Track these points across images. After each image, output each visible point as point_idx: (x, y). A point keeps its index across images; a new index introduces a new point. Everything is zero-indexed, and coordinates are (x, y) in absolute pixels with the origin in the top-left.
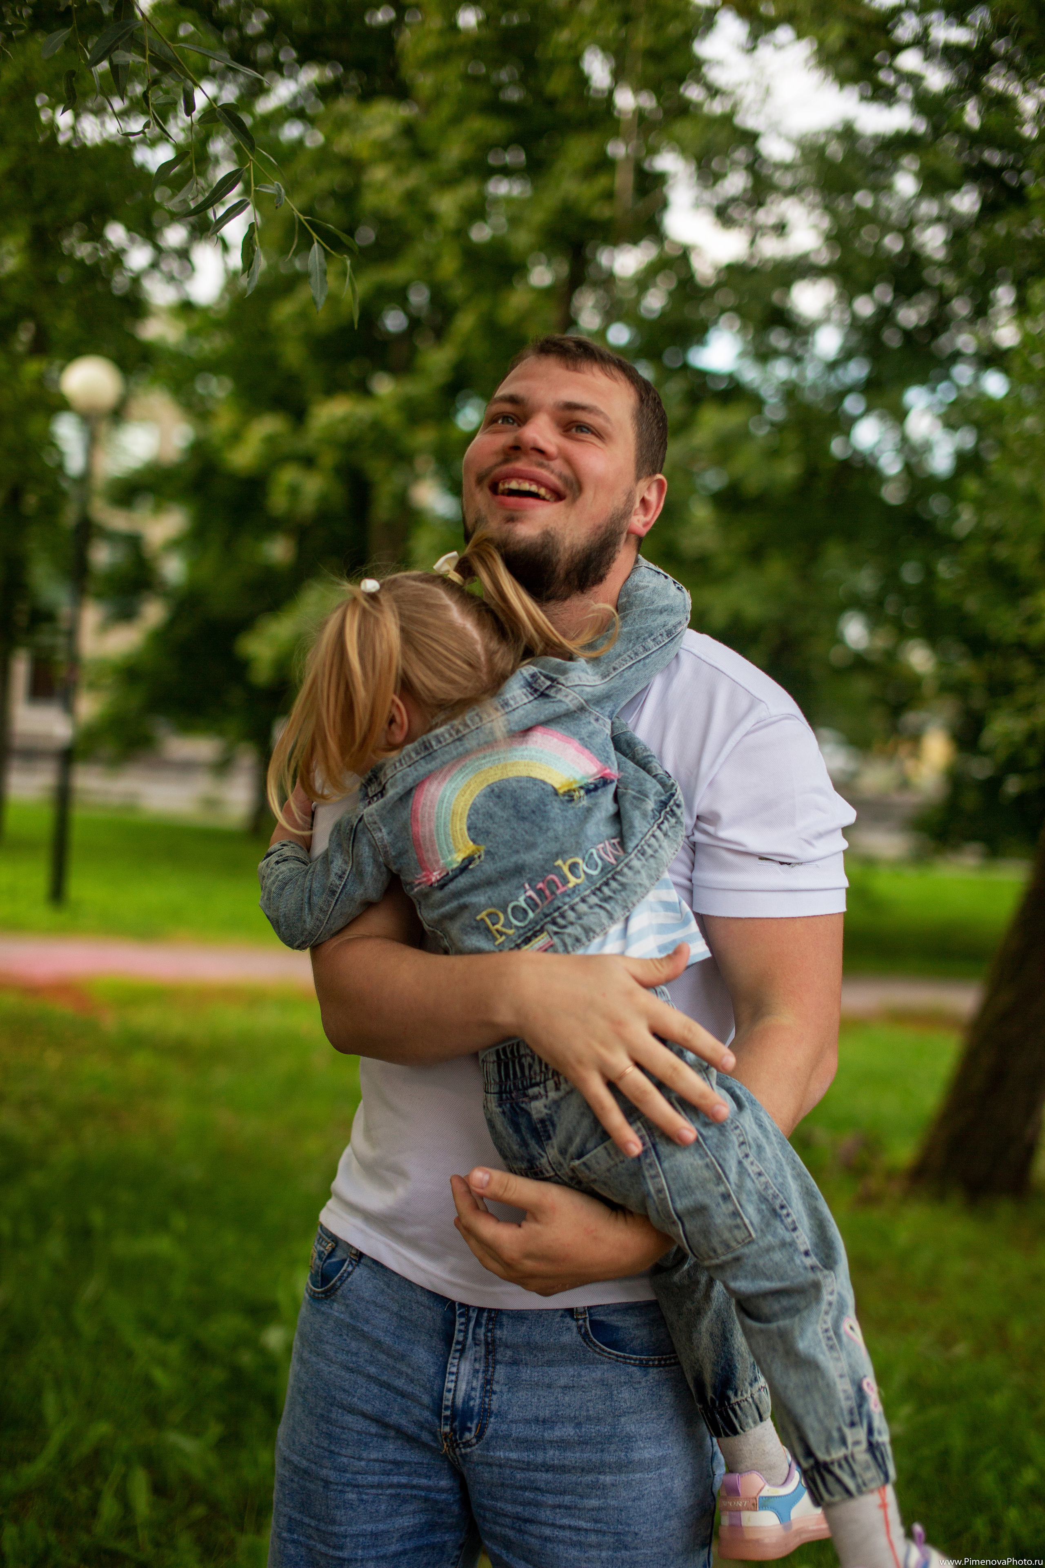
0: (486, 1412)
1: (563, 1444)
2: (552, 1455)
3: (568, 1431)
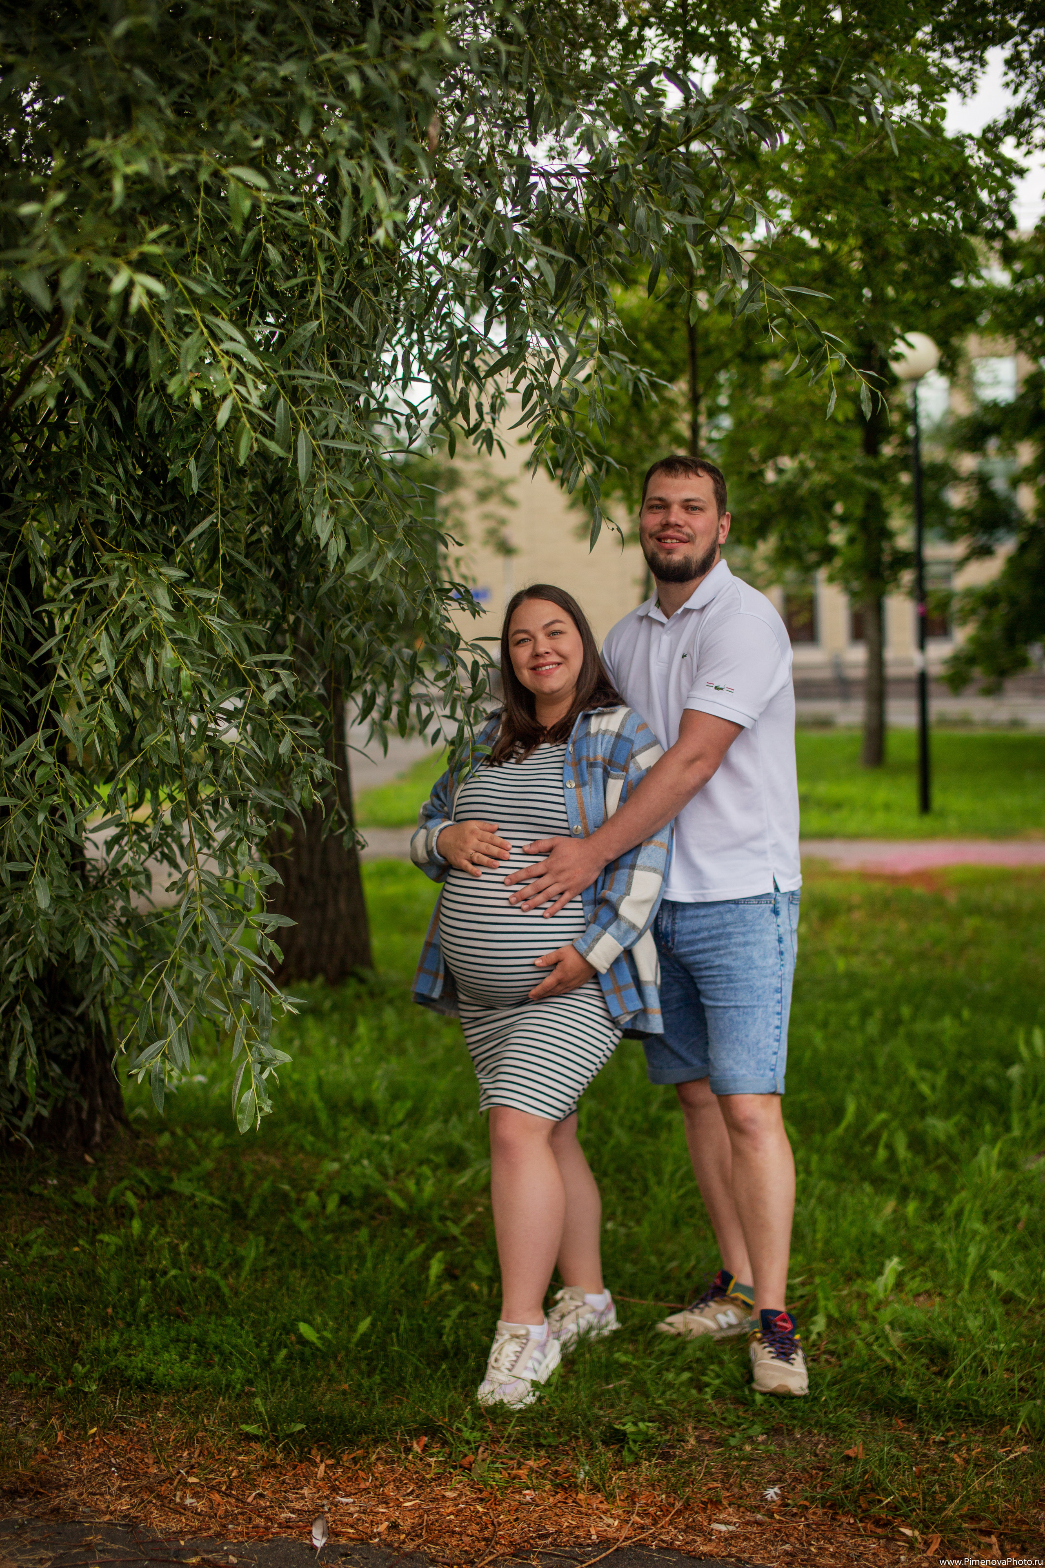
0: (674, 932)
1: (704, 940)
2: (700, 946)
3: (705, 934)
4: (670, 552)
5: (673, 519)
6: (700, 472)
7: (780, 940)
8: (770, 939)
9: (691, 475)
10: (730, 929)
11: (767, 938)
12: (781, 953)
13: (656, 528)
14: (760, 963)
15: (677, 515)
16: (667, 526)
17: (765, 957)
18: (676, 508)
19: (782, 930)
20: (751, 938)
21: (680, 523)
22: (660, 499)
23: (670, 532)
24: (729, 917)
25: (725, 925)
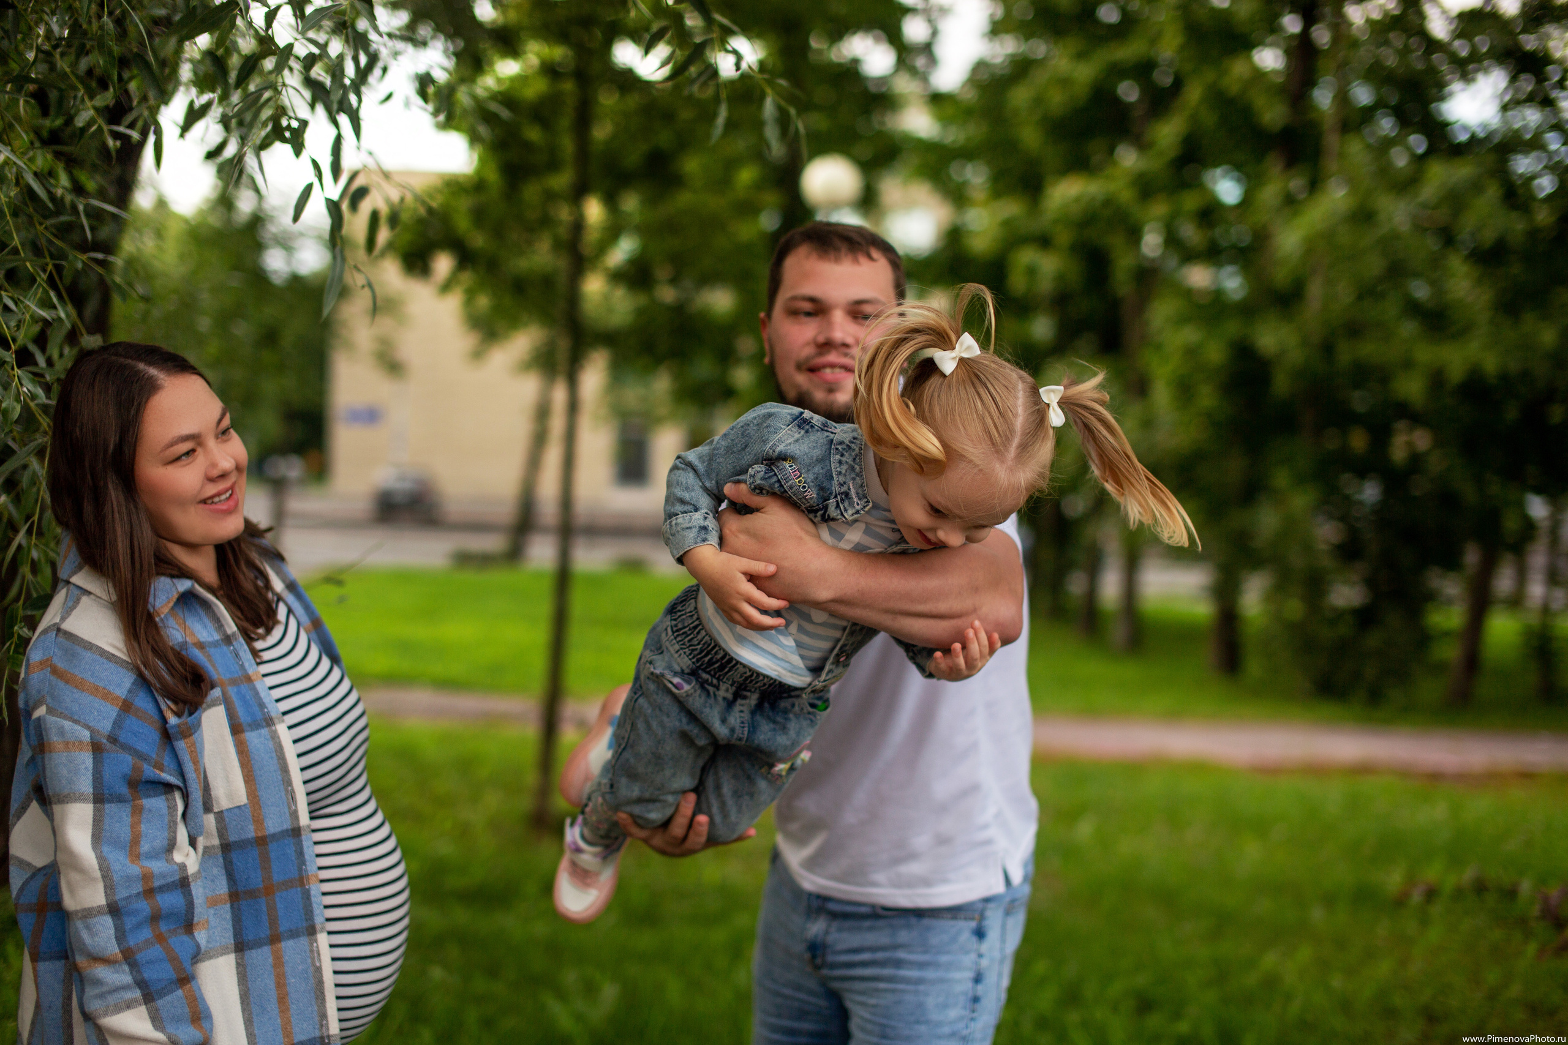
4: (831, 389)
5: (838, 335)
6: (875, 254)
7: (978, 979)
8: (962, 979)
9: (863, 260)
10: (902, 955)
11: (957, 975)
12: (976, 1000)
13: (808, 351)
14: (935, 1016)
15: (842, 328)
16: (827, 346)
17: (945, 1006)
18: (839, 316)
19: (984, 962)
20: (930, 974)
21: (849, 340)
22: (812, 300)
23: (832, 357)
24: (903, 936)
25: (896, 947)
